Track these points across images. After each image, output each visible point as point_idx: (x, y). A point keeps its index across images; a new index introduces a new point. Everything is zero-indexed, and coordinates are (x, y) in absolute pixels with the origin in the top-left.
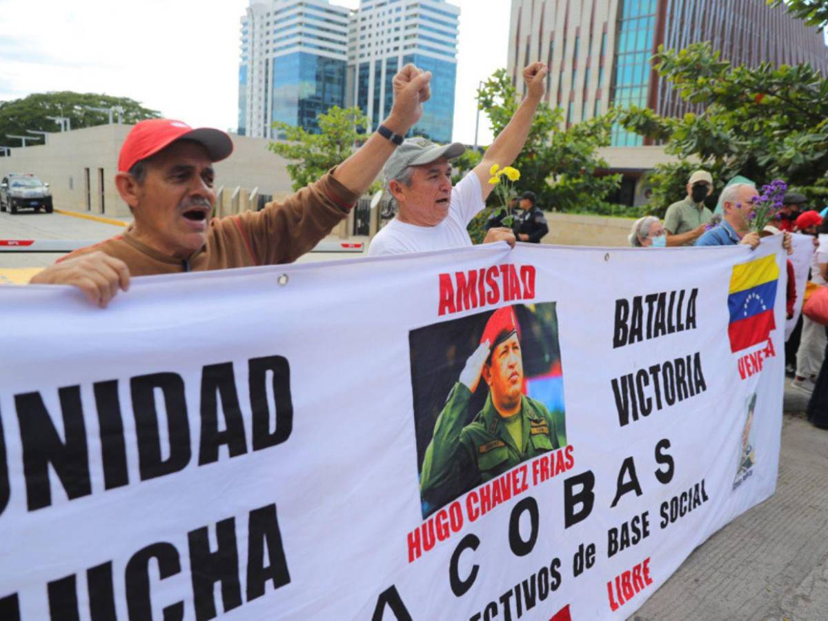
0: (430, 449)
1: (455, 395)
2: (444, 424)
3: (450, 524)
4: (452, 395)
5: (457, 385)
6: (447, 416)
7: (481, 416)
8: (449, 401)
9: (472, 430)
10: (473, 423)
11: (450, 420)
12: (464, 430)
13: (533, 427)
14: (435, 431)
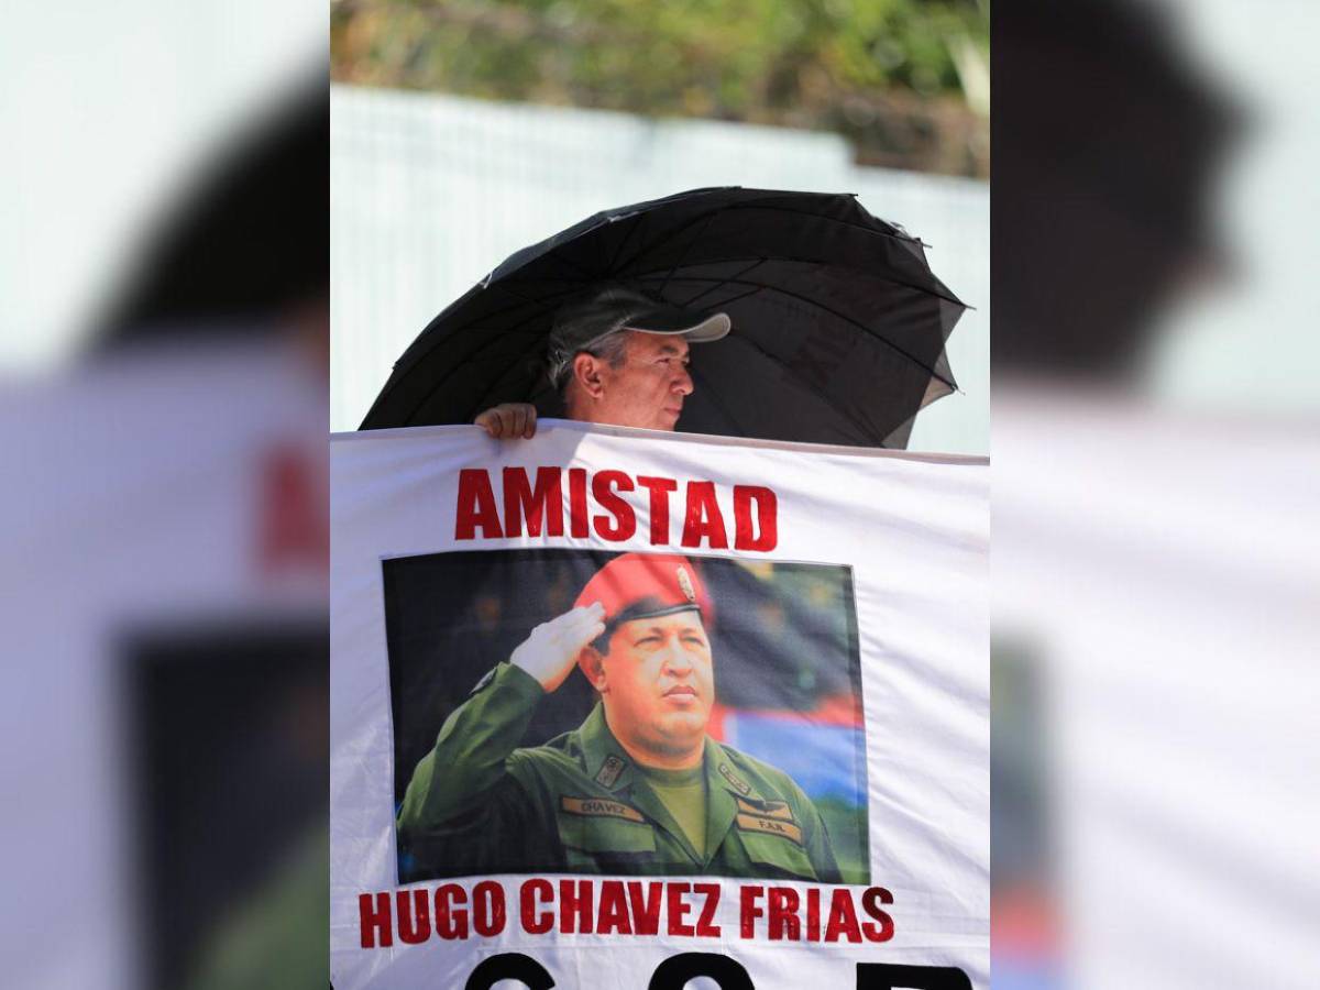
0: (426, 766)
1: (496, 685)
2: (466, 729)
3: (470, 916)
4: (488, 684)
5: (502, 668)
6: (475, 717)
7: (570, 741)
8: (480, 691)
9: (541, 761)
10: (545, 747)
11: (480, 727)
12: (518, 752)
13: (741, 812)
14: (441, 738)
